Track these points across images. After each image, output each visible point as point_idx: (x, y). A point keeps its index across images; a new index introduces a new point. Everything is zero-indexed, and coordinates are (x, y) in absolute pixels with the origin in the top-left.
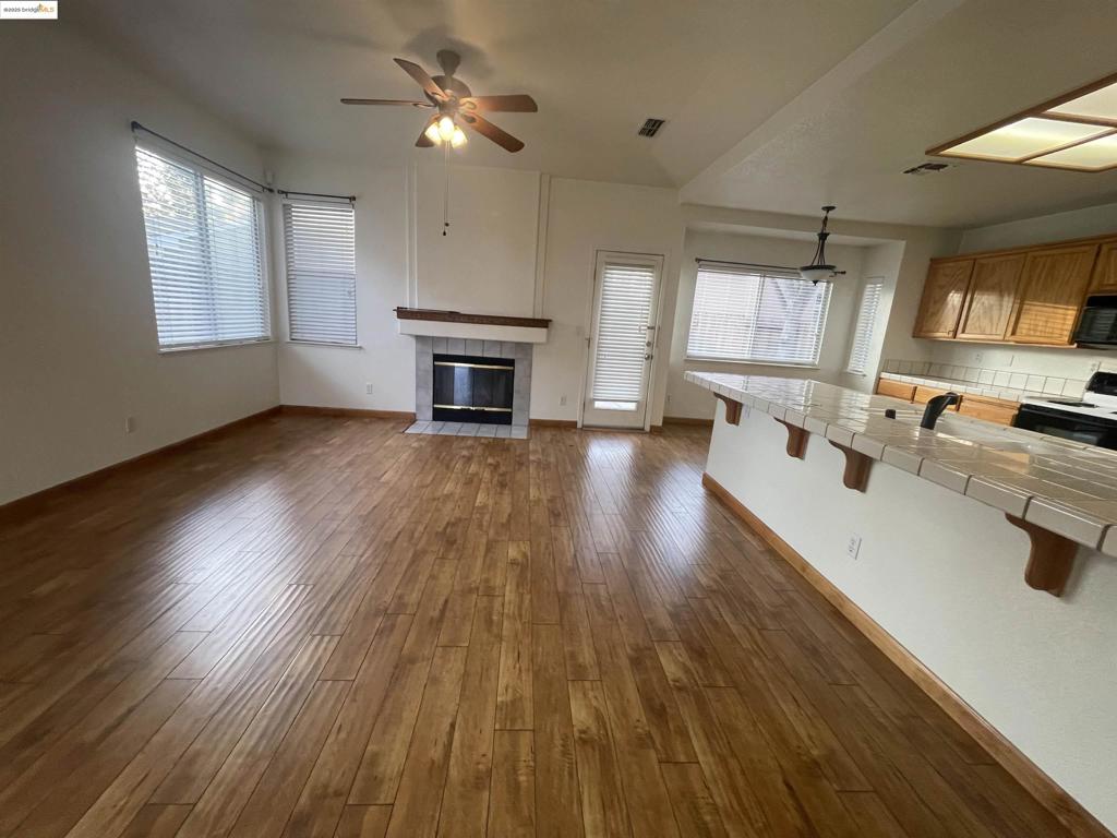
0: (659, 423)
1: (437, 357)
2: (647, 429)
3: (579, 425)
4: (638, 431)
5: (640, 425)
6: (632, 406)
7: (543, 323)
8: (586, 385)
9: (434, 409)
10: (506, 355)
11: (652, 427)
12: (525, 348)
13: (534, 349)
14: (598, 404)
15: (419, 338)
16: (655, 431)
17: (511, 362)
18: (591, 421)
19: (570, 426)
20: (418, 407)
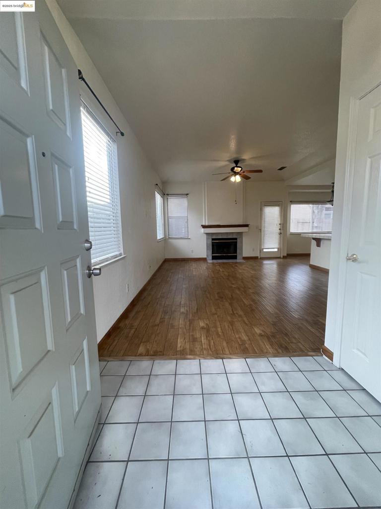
0: (286, 255)
1: (213, 239)
2: (282, 257)
3: (259, 258)
4: (280, 258)
5: (279, 256)
6: (276, 250)
7: (247, 226)
8: (260, 245)
9: (213, 256)
10: (234, 237)
11: (283, 256)
12: (240, 234)
13: (243, 234)
14: (265, 250)
15: (207, 234)
16: (284, 257)
17: (236, 239)
18: (263, 256)
19: (256, 258)
20: (207, 256)
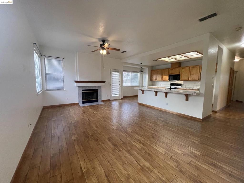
1: (83, 90)
2: (121, 99)
3: (110, 100)
4: (120, 99)
6: (118, 95)
7: (104, 82)
8: (111, 93)
9: (83, 101)
10: (97, 89)
13: (102, 87)
14: (113, 96)
15: (79, 87)
20: (79, 101)
